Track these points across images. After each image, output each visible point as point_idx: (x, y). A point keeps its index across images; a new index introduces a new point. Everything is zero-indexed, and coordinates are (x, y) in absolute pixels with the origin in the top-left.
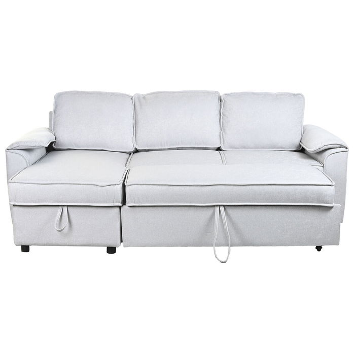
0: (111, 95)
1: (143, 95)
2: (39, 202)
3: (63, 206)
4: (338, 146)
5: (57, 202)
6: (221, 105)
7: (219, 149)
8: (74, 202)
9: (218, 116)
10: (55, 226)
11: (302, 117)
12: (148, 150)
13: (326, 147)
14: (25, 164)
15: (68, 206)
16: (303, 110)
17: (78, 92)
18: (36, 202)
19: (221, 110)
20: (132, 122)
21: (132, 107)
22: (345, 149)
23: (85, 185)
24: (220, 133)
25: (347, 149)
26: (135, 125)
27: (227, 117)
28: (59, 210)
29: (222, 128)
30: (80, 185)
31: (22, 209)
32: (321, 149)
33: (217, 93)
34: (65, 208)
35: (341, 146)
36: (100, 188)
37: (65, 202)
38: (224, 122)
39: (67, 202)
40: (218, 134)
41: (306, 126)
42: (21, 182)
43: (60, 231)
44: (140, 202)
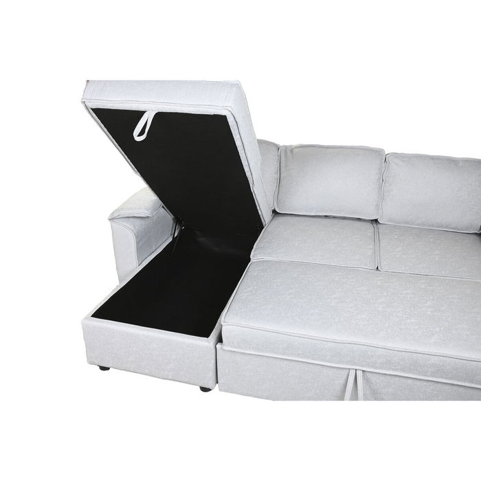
6: (384, 167)
9: (381, 180)
19: (384, 174)
24: (379, 202)
29: (383, 197)
38: (386, 189)
44: (240, 348)
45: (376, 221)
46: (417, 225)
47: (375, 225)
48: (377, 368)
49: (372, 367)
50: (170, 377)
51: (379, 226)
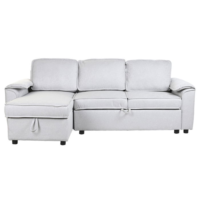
0: (63, 60)
1: (83, 61)
2: (22, 116)
3: (36, 118)
4: (190, 87)
5: (32, 116)
6: (126, 67)
7: (124, 91)
8: (42, 116)
9: (125, 73)
10: (31, 129)
11: (170, 73)
12: (86, 91)
13: (183, 88)
14: (16, 97)
15: (38, 118)
16: (171, 69)
17: (45, 59)
18: (20, 116)
19: (126, 69)
22: (193, 89)
23: (48, 106)
24: (126, 82)
25: (194, 89)
27: (129, 73)
28: (33, 120)
29: (127, 79)
30: (45, 106)
31: (13, 119)
32: (181, 89)
33: (124, 60)
34: (37, 119)
35: (191, 88)
36: (56, 108)
37: (36, 116)
38: (128, 76)
39: (38, 116)
40: (124, 82)
41: (173, 78)
42: (12, 104)
43: (34, 132)
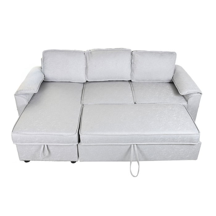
2: (30, 143)
3: (44, 145)
5: (41, 143)
6: (132, 57)
9: (131, 63)
15: (47, 145)
19: (132, 60)
20: (85, 66)
21: (85, 58)
24: (131, 73)
26: (87, 68)
29: (132, 70)
36: (64, 137)
38: (133, 67)
44: (88, 143)
45: (130, 81)
46: (147, 81)
47: (130, 83)
48: (141, 143)
49: (140, 142)
50: (59, 160)
51: (132, 83)
